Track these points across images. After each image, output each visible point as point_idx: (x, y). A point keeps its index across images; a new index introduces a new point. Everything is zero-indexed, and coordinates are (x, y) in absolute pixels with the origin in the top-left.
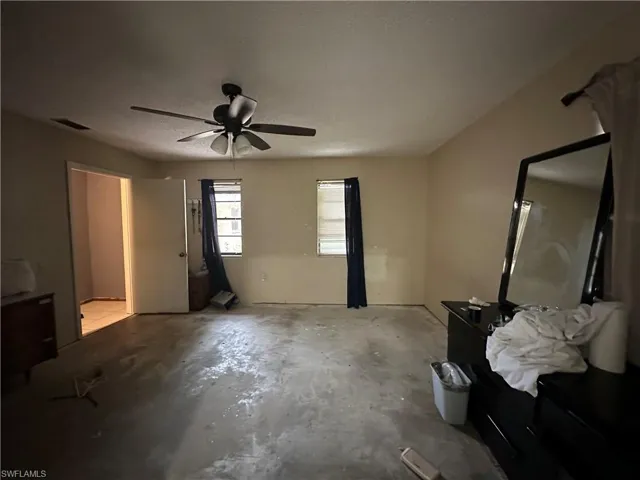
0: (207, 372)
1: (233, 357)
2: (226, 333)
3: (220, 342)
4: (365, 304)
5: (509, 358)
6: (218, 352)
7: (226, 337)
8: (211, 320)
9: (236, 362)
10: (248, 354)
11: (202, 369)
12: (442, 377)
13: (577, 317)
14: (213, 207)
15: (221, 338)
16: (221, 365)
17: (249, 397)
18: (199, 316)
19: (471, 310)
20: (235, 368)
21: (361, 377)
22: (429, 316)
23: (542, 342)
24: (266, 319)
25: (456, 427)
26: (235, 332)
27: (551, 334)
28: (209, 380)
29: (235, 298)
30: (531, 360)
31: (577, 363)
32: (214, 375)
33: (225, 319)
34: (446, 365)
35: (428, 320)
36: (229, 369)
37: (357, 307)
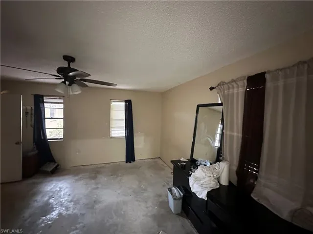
0: (44, 220)
1: (62, 205)
2: (54, 190)
3: (51, 197)
4: (134, 160)
5: (197, 186)
6: (50, 204)
7: (54, 193)
8: (41, 183)
9: (64, 209)
10: (71, 201)
11: (40, 219)
12: (172, 194)
13: (216, 167)
14: (43, 112)
15: (51, 194)
16: (53, 213)
17: (76, 229)
18: (30, 181)
19: (182, 165)
20: (64, 213)
21: (137, 201)
22: (163, 163)
23: (207, 179)
24: (80, 176)
25: (178, 214)
26: (60, 188)
27: (209, 175)
28: (45, 225)
29: (58, 165)
30: (205, 186)
31: (217, 185)
32: (50, 221)
33: (51, 181)
34: (173, 188)
35: (162, 165)
36: (60, 214)
37: (130, 162)
